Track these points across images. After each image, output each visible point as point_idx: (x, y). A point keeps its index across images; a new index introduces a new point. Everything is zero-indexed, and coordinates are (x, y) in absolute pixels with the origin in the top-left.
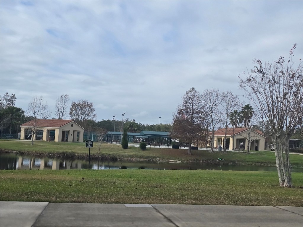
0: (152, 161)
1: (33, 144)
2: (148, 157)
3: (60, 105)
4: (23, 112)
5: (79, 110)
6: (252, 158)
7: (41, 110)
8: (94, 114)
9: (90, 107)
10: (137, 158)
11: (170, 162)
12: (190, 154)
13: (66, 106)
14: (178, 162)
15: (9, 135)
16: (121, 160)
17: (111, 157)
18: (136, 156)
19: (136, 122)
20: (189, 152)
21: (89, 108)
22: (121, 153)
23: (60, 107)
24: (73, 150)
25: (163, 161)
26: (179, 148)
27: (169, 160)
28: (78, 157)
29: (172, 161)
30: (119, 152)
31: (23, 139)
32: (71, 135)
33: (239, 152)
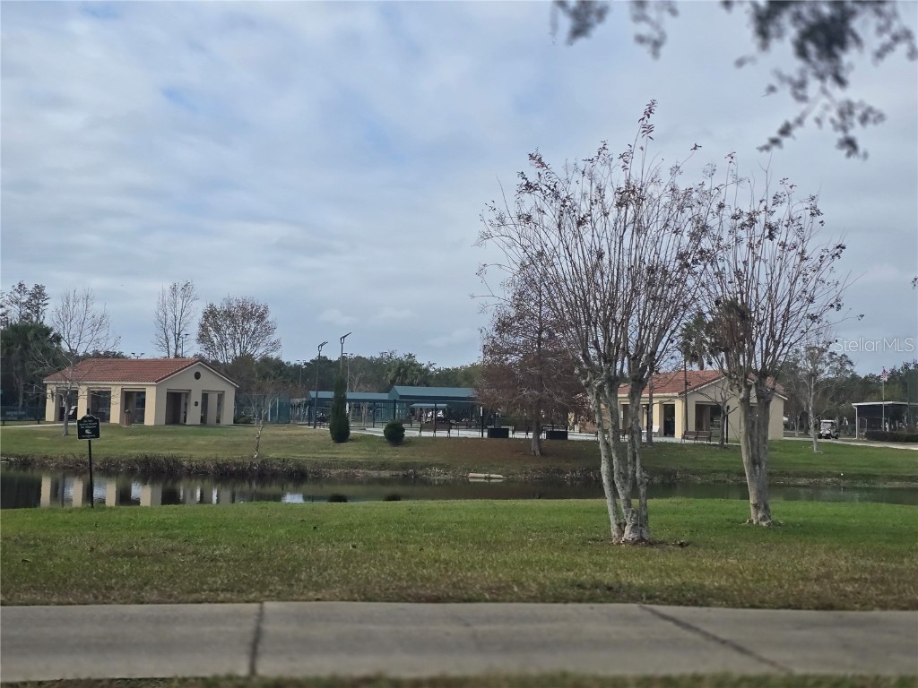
0: (416, 477)
1: (67, 434)
2: (405, 466)
3: (170, 315)
4: (58, 339)
5: (228, 327)
6: (732, 462)
7: (89, 331)
8: (273, 338)
9: (262, 317)
10: (373, 470)
11: (471, 480)
12: (538, 453)
13: (188, 318)
14: (497, 477)
15: (17, 410)
16: (318, 478)
17: (290, 469)
18: (369, 465)
19: (418, 360)
20: (534, 447)
21: (257, 322)
22: (322, 456)
23: (169, 322)
24: (180, 449)
25: (449, 477)
26: (510, 436)
27: (468, 473)
28: (190, 470)
29: (477, 477)
30: (319, 453)
31: (53, 420)
32: (196, 404)
33: (695, 444)
